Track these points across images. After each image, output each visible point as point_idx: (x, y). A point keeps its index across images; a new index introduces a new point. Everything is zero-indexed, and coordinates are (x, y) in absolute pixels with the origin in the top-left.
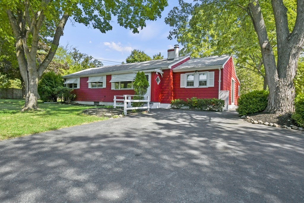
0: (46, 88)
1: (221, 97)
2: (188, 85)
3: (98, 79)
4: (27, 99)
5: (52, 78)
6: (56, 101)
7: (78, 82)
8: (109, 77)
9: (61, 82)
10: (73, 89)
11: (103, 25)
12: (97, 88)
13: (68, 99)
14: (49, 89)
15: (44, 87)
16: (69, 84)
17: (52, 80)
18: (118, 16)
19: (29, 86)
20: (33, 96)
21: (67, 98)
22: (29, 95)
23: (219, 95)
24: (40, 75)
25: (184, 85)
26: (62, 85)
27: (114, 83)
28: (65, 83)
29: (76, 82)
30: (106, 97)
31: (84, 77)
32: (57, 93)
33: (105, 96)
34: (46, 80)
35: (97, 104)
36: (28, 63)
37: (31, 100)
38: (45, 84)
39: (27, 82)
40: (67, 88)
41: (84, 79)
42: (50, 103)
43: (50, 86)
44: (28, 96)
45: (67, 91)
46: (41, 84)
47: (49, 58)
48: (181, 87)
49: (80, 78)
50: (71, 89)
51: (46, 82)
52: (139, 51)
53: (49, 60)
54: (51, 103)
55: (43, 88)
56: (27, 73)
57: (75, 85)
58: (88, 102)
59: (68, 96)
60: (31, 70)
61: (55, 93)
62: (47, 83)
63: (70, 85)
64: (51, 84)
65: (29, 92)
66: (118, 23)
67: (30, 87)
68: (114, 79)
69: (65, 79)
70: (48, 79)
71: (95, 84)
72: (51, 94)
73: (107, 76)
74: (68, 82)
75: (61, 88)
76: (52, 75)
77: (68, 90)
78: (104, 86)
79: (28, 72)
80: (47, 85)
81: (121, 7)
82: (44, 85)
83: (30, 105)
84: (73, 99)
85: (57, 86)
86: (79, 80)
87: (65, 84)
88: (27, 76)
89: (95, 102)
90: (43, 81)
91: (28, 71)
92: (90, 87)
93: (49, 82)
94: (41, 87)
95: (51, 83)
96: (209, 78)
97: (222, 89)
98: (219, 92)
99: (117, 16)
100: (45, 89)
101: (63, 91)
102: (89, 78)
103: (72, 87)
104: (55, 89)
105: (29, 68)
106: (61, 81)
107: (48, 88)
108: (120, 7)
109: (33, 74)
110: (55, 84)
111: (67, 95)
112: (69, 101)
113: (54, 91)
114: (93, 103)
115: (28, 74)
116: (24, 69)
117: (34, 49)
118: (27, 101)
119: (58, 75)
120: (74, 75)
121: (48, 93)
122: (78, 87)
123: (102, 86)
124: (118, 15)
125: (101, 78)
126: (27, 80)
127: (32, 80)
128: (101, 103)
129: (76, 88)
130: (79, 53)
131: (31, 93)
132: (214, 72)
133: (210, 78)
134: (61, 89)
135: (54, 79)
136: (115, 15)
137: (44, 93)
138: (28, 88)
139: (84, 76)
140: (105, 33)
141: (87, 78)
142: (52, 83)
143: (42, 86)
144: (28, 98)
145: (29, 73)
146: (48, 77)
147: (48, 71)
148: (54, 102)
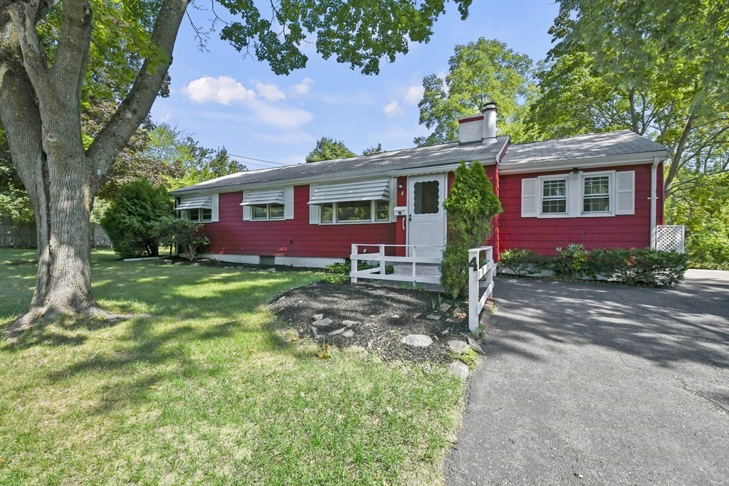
0: (128, 222)
1: (658, 243)
2: (545, 210)
3: (270, 198)
4: (44, 269)
5: (145, 195)
6: (155, 253)
7: (215, 205)
8: (302, 193)
9: (167, 206)
10: (201, 221)
11: (280, 53)
12: (268, 220)
13: (189, 249)
14: (137, 225)
15: (124, 218)
16: (188, 210)
17: (145, 200)
18: (318, 33)
19: (48, 215)
20: (69, 257)
21: (188, 246)
22: (51, 253)
23: (653, 239)
24: (99, 172)
25: (533, 209)
26: (172, 213)
27: (317, 206)
28: (178, 209)
29: (208, 204)
30: (294, 242)
31: (232, 191)
32: (158, 234)
33: (292, 242)
34: (129, 200)
35: (268, 262)
36: (45, 117)
37: (63, 274)
38: (127, 209)
39: (43, 199)
40: (185, 219)
41: (231, 197)
42: (140, 259)
43: (140, 215)
44: (46, 256)
45: (185, 227)
46: (115, 211)
47: (134, 106)
48: (523, 215)
49: (220, 194)
50: (195, 222)
51: (128, 205)
52: (334, 142)
53: (135, 112)
54: (142, 260)
55: (120, 222)
56: (39, 161)
57: (207, 213)
58: (244, 256)
59: (190, 242)
60: (58, 147)
61: (154, 234)
62: (131, 209)
63: (193, 214)
64: (143, 212)
65: (52, 242)
66: (318, 52)
67: (54, 220)
68: (317, 196)
69: (179, 198)
70: (132, 199)
71: (260, 209)
72: (142, 237)
73: (296, 188)
74: (186, 205)
75: (169, 220)
76: (144, 187)
77: (190, 226)
78: (289, 214)
79: (44, 156)
80: (130, 213)
81: (329, 8)
82: (124, 213)
83: (59, 296)
84: (201, 249)
85: (159, 216)
86: (216, 199)
87: (179, 211)
88: (40, 172)
89: (262, 257)
90: (121, 204)
91: (46, 151)
92: (247, 217)
93: (135, 204)
94: (114, 219)
95: (141, 208)
96: (618, 191)
97: (660, 221)
98: (653, 231)
99: (315, 34)
100: (125, 223)
101: (173, 228)
102: (245, 195)
103: (197, 219)
104: (152, 223)
105: (49, 140)
106: (169, 202)
107: (135, 222)
108: (327, 7)
109: (65, 168)
110: (152, 210)
111: (186, 239)
112: (191, 255)
113: (151, 227)
114: (255, 260)
115: (44, 166)
116: (26, 142)
117: (69, 55)
118: (45, 279)
119: (160, 188)
120: (203, 188)
121: (135, 234)
122: (215, 218)
123: (282, 214)
124: (317, 29)
125: (281, 194)
126: (41, 190)
127: (65, 192)
128: (279, 260)
129: (207, 221)
130: (200, 148)
131: (61, 243)
132: (634, 172)
133: (620, 188)
134: (170, 223)
135: (151, 197)
136: (311, 30)
137: (122, 234)
138: (45, 224)
139: (230, 190)
140: (288, 74)
141: (239, 195)
142: (145, 208)
143: (118, 217)
144: (49, 265)
145: (50, 160)
146: (132, 192)
147: (133, 179)
148: (150, 256)
